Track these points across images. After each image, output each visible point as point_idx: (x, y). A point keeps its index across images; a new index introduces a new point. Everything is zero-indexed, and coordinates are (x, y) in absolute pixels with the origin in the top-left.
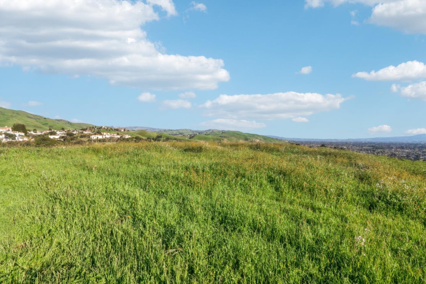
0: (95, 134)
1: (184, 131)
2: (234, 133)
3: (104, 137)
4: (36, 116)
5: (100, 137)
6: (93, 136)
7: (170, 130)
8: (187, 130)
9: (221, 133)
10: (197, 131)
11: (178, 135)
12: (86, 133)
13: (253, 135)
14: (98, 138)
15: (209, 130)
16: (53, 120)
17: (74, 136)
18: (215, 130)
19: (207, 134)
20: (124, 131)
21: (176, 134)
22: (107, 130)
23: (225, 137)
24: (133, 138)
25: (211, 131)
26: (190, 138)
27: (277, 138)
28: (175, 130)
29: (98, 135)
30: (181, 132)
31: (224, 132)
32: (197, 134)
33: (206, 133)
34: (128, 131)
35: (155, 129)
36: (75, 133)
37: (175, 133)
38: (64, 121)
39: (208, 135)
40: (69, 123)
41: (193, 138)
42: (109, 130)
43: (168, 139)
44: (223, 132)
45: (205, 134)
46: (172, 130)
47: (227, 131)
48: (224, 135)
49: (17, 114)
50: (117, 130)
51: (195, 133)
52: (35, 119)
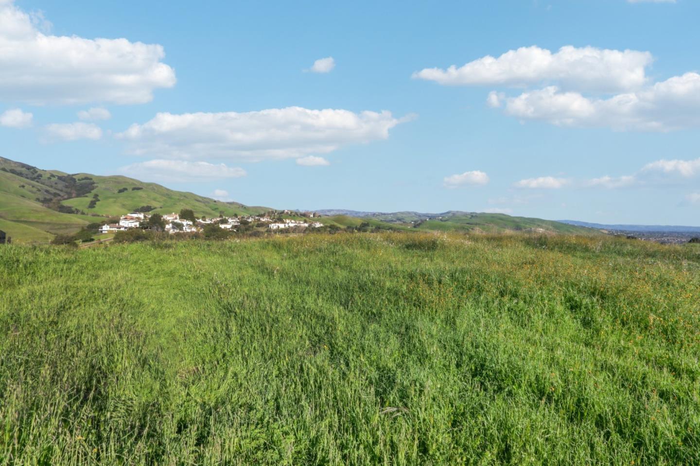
0: (275, 222)
1: (404, 216)
2: (493, 217)
3: (287, 226)
4: (205, 198)
5: (282, 226)
6: (272, 225)
7: (382, 214)
8: (409, 213)
9: (470, 217)
10: (425, 215)
11: (395, 221)
12: (264, 220)
13: (532, 221)
14: (279, 227)
15: (448, 213)
16: (224, 203)
17: (250, 224)
18: (457, 212)
19: (444, 219)
20: (314, 216)
21: (392, 221)
22: (290, 215)
23: (476, 224)
24: (326, 227)
25: (450, 215)
26: (415, 227)
27: (584, 225)
28: (390, 214)
29: (278, 223)
30: (400, 216)
31: (474, 215)
32: (426, 220)
33: (443, 217)
34: (320, 216)
35: (359, 212)
36: (250, 220)
37: (390, 218)
38: (237, 204)
39: (445, 221)
40: (242, 207)
41: (421, 226)
42: (294, 215)
43: (379, 228)
44: (472, 216)
45: (441, 220)
46: (384, 214)
47: (481, 214)
48: (474, 220)
49: (185, 196)
50: (304, 215)
51: (423, 218)
52: (204, 203)
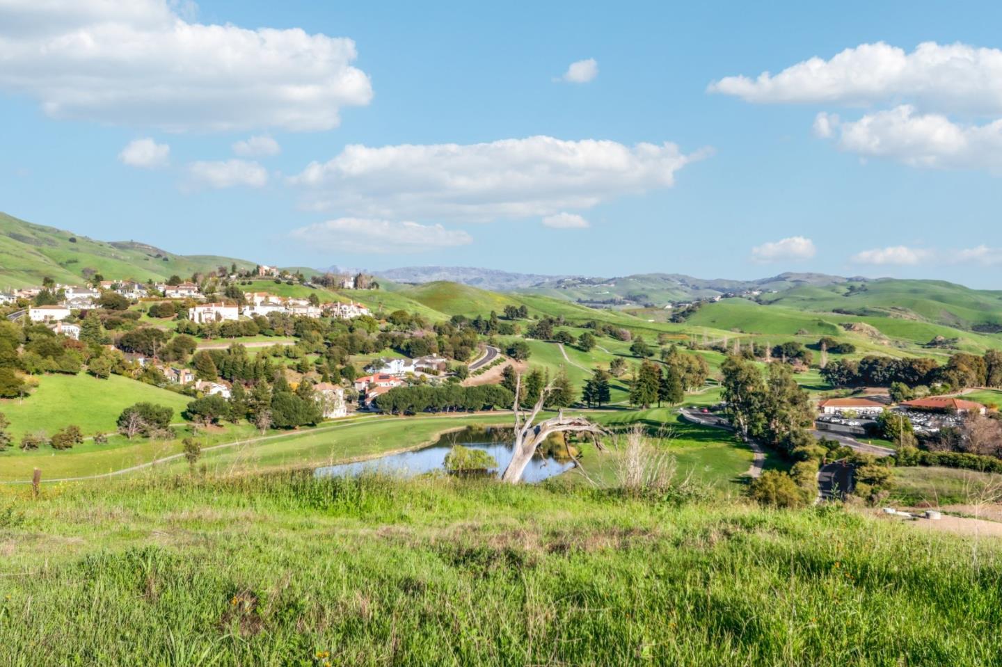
0: (210, 300)
1: (648, 286)
2: (915, 291)
6: (201, 309)
9: (844, 290)
10: (711, 286)
11: (621, 303)
12: (178, 296)
15: (780, 279)
17: (127, 308)
18: (810, 275)
19: (767, 297)
20: (356, 285)
21: (613, 301)
22: (278, 282)
23: (863, 313)
25: (788, 284)
26: (674, 320)
28: (608, 281)
29: (220, 303)
30: (636, 288)
31: (858, 285)
32: (711, 300)
33: (763, 291)
34: (375, 284)
36: (132, 295)
37: (604, 292)
39: (770, 303)
41: (693, 318)
42: (284, 282)
44: (852, 289)
45: (758, 301)
46: (590, 282)
47: (879, 282)
48: (855, 301)
50: (324, 281)
51: (705, 294)
